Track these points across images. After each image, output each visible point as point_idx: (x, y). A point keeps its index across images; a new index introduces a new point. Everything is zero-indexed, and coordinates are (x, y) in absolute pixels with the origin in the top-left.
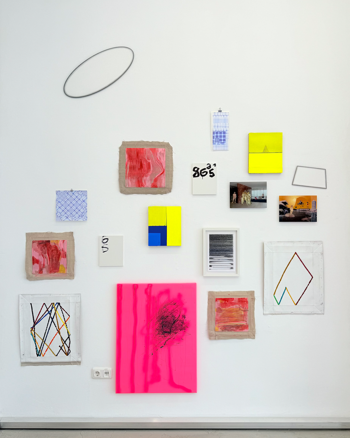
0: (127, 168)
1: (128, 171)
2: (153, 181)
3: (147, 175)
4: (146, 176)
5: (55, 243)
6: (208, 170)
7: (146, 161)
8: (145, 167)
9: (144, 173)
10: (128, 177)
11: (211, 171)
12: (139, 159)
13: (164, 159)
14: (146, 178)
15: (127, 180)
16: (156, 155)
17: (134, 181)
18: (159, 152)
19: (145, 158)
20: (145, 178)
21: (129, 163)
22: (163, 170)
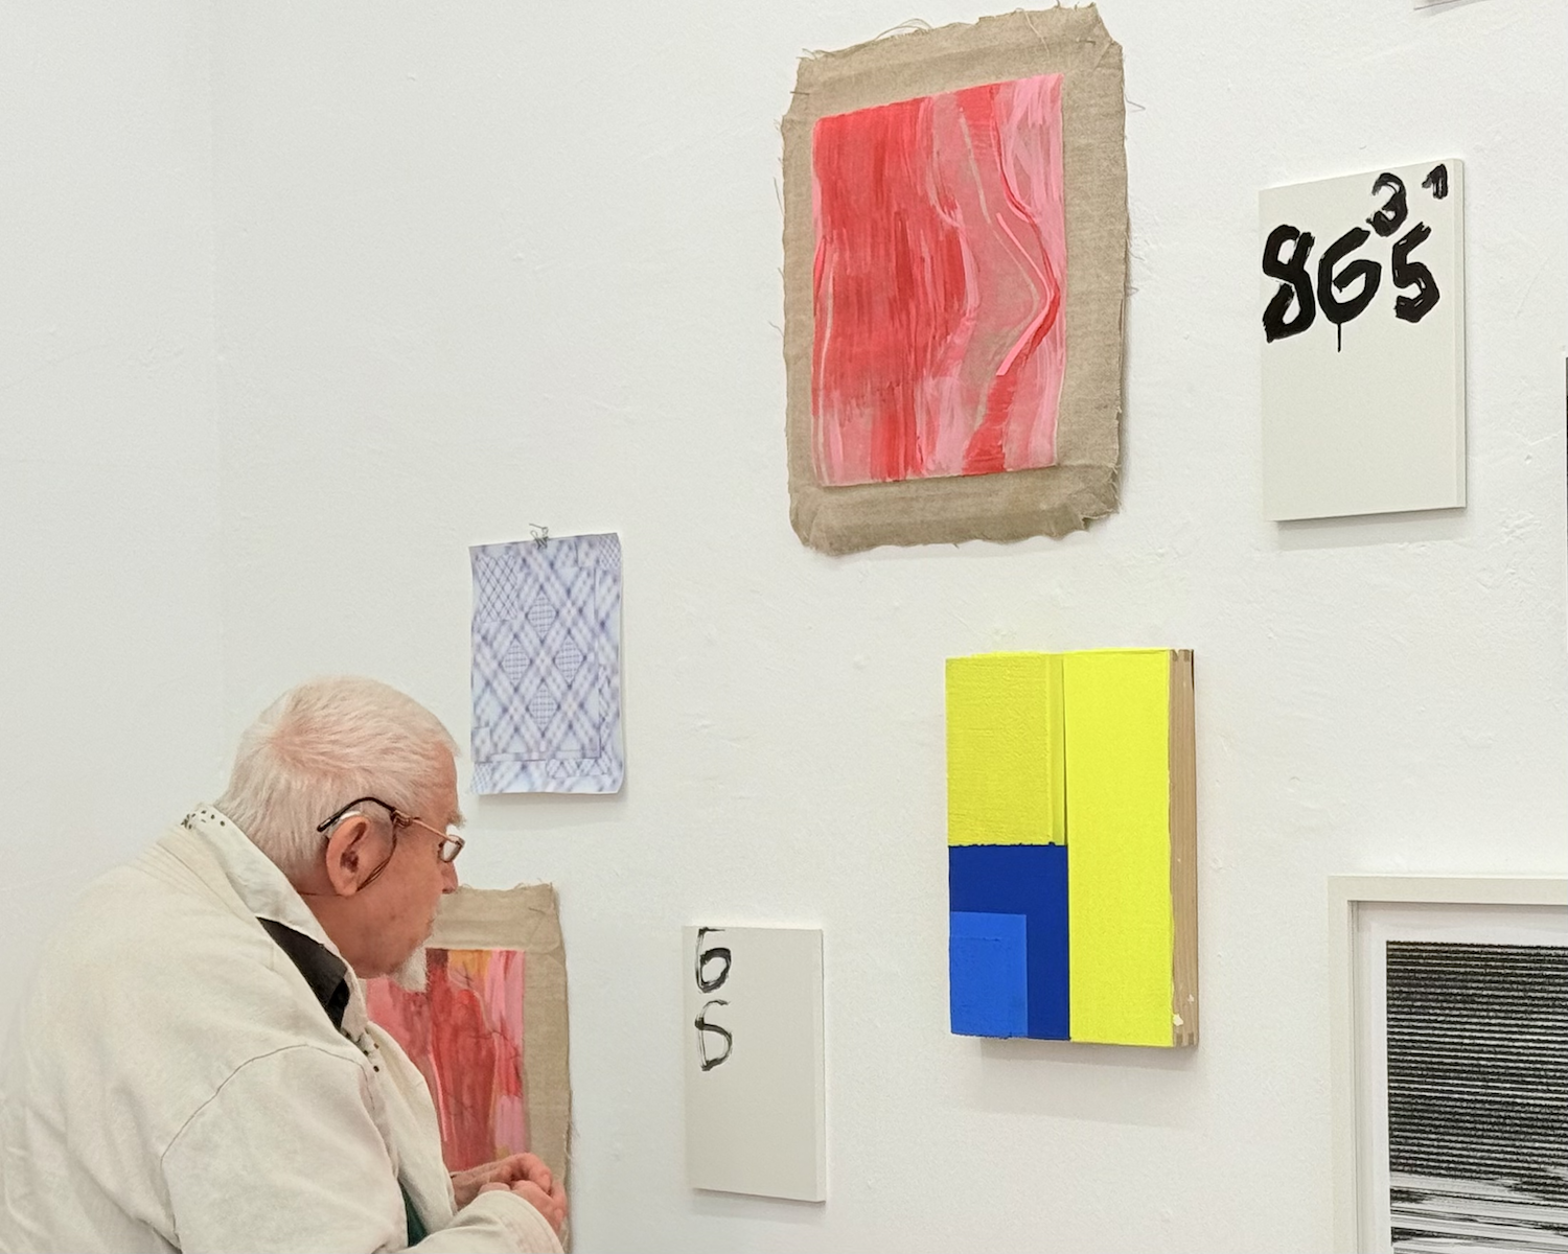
0: (823, 310)
1: (828, 333)
2: (982, 410)
3: (940, 353)
4: (940, 370)
5: (472, 972)
6: (1379, 249)
7: (934, 222)
8: (928, 276)
9: (921, 342)
10: (828, 389)
11: (1412, 258)
12: (888, 211)
13: (1053, 180)
14: (937, 386)
15: (821, 421)
16: (995, 149)
17: (865, 419)
18: (1018, 114)
19: (925, 198)
20: (929, 384)
21: (836, 257)
22: (1050, 296)
